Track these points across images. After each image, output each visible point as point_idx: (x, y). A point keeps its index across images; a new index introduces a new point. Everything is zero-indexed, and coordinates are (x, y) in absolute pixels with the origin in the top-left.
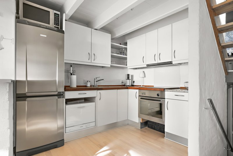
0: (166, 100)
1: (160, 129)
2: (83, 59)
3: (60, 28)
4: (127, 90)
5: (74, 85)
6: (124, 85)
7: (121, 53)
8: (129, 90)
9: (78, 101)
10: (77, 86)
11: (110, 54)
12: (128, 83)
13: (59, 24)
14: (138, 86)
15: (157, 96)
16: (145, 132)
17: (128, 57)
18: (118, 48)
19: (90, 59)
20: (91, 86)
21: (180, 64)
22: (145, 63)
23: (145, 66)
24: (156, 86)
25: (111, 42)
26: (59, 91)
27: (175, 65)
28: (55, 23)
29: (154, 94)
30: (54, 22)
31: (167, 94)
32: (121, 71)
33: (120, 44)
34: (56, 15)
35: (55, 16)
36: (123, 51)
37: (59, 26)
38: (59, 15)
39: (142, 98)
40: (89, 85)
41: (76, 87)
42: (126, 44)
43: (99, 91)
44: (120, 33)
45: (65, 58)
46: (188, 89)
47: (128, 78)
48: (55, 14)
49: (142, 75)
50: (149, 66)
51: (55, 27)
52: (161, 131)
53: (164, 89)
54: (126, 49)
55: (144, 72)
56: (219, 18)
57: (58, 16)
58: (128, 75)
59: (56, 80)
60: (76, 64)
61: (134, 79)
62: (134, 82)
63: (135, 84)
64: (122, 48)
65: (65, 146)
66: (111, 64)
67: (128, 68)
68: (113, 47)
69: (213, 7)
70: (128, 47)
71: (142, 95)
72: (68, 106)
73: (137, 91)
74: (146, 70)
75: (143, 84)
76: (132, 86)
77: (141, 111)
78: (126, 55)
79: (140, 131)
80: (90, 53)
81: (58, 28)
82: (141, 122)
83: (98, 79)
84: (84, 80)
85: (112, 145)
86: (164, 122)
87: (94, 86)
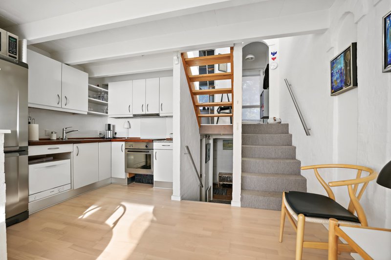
0: (154, 151)
1: (148, 180)
2: (51, 103)
3: (17, 59)
4: (110, 142)
5: (36, 138)
6: (103, 138)
7: (99, 98)
8: (112, 143)
9: (44, 160)
10: (40, 139)
11: (87, 98)
12: (109, 135)
13: (16, 53)
14: (122, 138)
15: (145, 148)
16: (134, 186)
17: (109, 103)
18: (96, 91)
19: (60, 103)
20: (57, 139)
21: (167, 117)
22: (131, 113)
23: (132, 116)
24: (142, 137)
25: (89, 83)
26: (20, 146)
27: (162, 117)
28: (9, 51)
29: (142, 146)
30: (9, 48)
31: (156, 145)
32: (98, 119)
33: (98, 86)
34: (12, 39)
35: (9, 40)
36: (103, 96)
37: (16, 55)
38: (16, 39)
39: (129, 151)
40: (54, 137)
41: (38, 140)
42: (106, 86)
43: (75, 145)
44: (99, 73)
45: (29, 102)
46: (172, 140)
47: (109, 129)
48: (10, 37)
49: (127, 126)
50: (135, 116)
51: (10, 56)
52: (149, 183)
53: (153, 140)
54: (107, 93)
55: (128, 122)
56: (193, 84)
57: (15, 41)
58: (109, 125)
59: (16, 131)
60: (33, 108)
61: (116, 131)
62: (116, 133)
63: (117, 136)
64: (101, 92)
65: (30, 219)
66: (89, 110)
67: (109, 116)
68: (90, 89)
69: (190, 77)
70: (110, 90)
71: (129, 148)
72: (31, 167)
73: (123, 143)
74: (131, 120)
75: (128, 135)
76: (114, 139)
77: (128, 166)
78: (107, 100)
79: (127, 187)
80: (60, 96)
81: (16, 58)
82: (128, 178)
83: (69, 130)
84: (45, 131)
85: (100, 203)
86: (153, 172)
87: (62, 139)
